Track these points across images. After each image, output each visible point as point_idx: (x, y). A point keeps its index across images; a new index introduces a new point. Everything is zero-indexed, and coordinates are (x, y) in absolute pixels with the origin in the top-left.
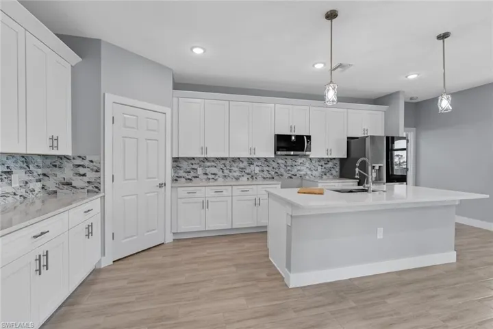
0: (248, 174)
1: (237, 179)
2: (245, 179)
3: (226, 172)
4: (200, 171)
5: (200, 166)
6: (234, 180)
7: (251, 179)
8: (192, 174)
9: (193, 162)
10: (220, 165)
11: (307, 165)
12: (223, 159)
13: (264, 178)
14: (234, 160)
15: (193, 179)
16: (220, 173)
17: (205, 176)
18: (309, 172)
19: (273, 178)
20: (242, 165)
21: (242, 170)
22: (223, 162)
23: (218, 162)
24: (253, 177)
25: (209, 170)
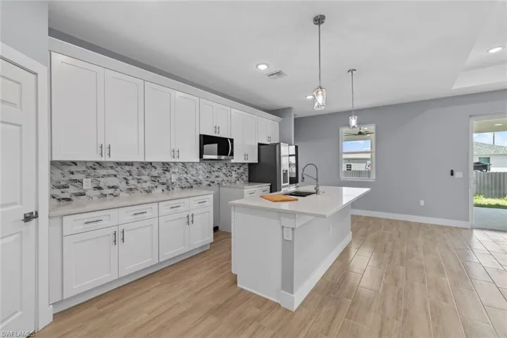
0: (163, 184)
1: (149, 191)
2: (158, 190)
3: (133, 183)
4: (88, 184)
5: (88, 176)
6: (145, 193)
7: (166, 190)
8: (72, 190)
9: (73, 168)
10: (122, 173)
11: (224, 171)
12: (127, 164)
13: (182, 188)
14: (144, 165)
15: (74, 198)
16: (123, 185)
17: (98, 192)
18: (225, 178)
19: (192, 187)
20: (155, 173)
21: (154, 179)
22: (127, 168)
23: (119, 168)
24: (168, 187)
25: (103, 182)
